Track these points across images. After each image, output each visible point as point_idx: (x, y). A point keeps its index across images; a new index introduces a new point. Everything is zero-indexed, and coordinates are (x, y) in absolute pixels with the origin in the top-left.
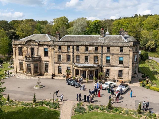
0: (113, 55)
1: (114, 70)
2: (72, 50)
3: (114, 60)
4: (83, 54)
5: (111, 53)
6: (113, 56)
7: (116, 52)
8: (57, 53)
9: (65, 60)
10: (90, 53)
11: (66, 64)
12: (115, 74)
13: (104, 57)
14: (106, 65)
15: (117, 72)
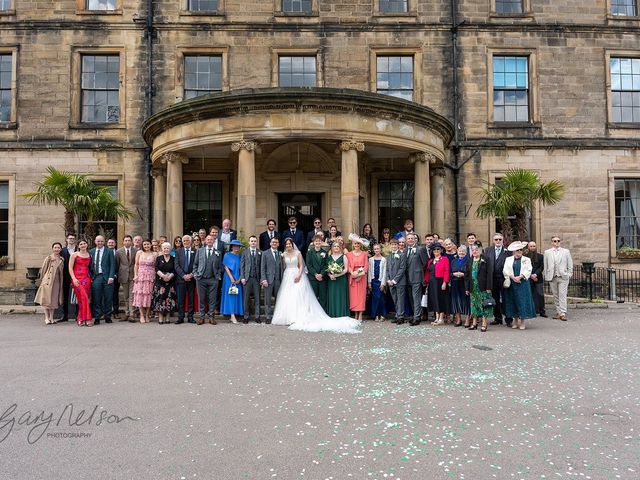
0: (560, 37)
1: (576, 183)
2: (136, 4)
3: (572, 83)
4: (260, 41)
5: (540, 19)
6: (559, 49)
7: (582, 10)
9: (58, 111)
10: (335, 20)
11: (65, 149)
12: (590, 217)
13: (475, 61)
14: (492, 135)
15: (599, 199)
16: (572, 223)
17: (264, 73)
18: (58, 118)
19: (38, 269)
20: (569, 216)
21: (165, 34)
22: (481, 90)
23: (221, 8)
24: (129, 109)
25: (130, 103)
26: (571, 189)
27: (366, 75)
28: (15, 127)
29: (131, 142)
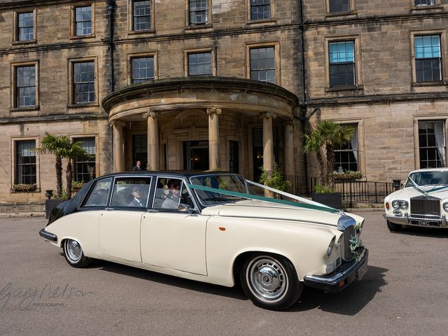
0: (376, 25)
1: (390, 125)
2: (103, 30)
3: (385, 56)
4: (176, 45)
5: (361, 14)
6: (375, 34)
7: (393, 5)
8: (11, 57)
9: (61, 97)
10: (223, 28)
11: (65, 120)
12: (400, 149)
13: (316, 48)
14: (329, 95)
15: (407, 136)
16: (387, 153)
17: (179, 65)
18: (61, 102)
19: (52, 191)
20: (384, 148)
21: (119, 46)
22: (320, 66)
23: (152, 27)
24: (100, 94)
25: (100, 90)
26: (386, 130)
27: (243, 62)
28: (38, 109)
29: (102, 113)
